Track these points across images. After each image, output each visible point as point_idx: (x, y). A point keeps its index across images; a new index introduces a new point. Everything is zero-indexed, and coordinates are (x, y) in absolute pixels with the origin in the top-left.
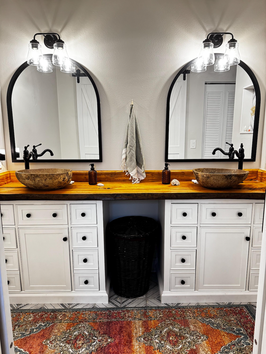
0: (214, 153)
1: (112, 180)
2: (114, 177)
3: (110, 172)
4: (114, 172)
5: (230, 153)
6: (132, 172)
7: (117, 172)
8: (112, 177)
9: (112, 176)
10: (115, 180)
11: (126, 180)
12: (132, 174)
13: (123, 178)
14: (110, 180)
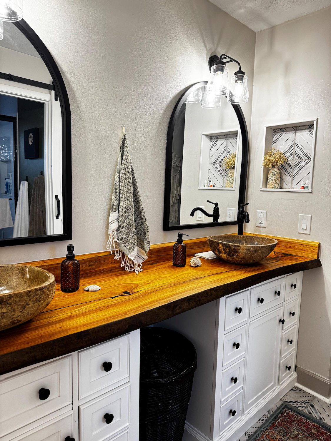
0: (192, 214)
1: (90, 273)
2: (94, 267)
3: (88, 257)
4: (94, 256)
5: (215, 215)
6: (132, 253)
7: (99, 255)
8: (91, 267)
9: (92, 265)
10: (96, 271)
11: (113, 269)
12: (132, 256)
13: (110, 266)
14: (87, 273)
